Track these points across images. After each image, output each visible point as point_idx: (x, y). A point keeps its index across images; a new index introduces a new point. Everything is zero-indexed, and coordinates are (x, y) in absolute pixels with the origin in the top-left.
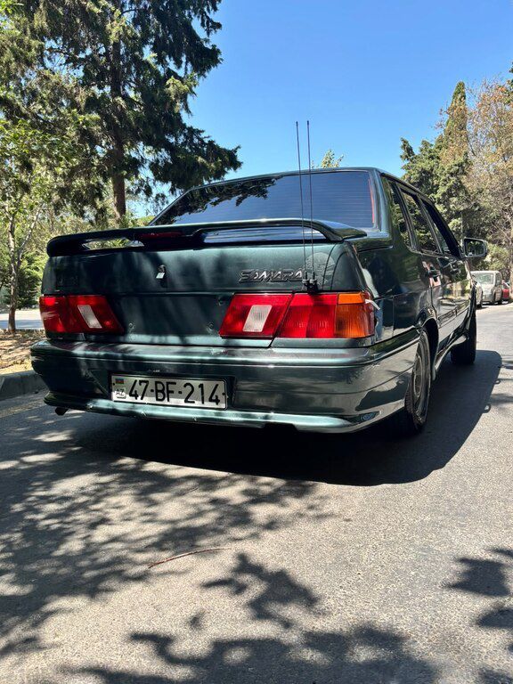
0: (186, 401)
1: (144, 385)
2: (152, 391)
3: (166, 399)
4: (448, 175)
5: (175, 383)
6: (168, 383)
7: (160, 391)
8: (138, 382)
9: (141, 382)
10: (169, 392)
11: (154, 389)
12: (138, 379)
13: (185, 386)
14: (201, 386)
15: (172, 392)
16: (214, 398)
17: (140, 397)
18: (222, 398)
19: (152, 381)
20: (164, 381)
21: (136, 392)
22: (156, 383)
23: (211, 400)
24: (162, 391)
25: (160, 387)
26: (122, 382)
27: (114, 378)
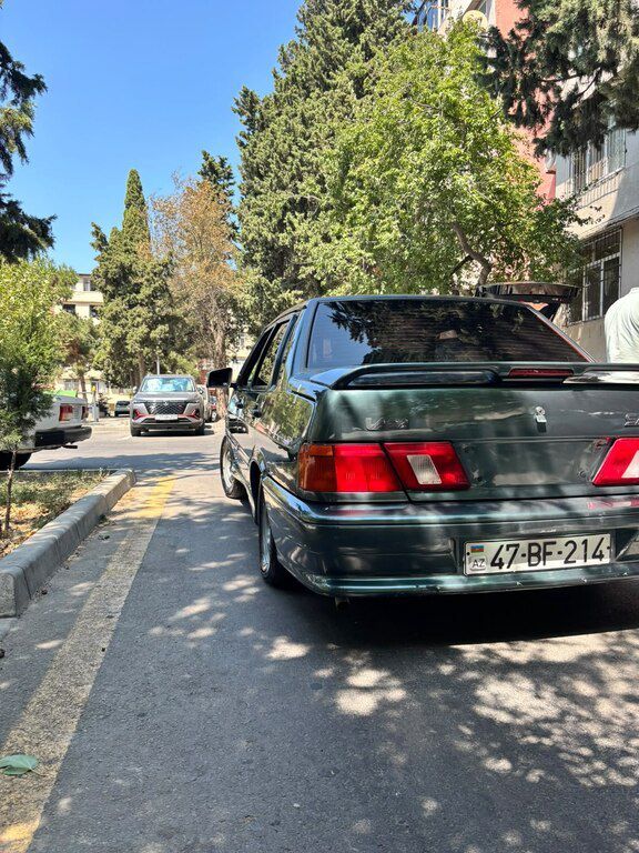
0: (566, 562)
1: (512, 549)
2: (524, 555)
3: (542, 562)
4: (151, 275)
5: (554, 543)
6: (545, 544)
7: (535, 555)
8: (505, 548)
9: (508, 547)
10: (546, 554)
11: (527, 553)
12: (505, 544)
13: (566, 545)
14: (585, 542)
15: (550, 553)
16: (598, 553)
17: (506, 565)
18: (606, 553)
19: (524, 544)
20: (541, 542)
21: (501, 559)
22: (530, 545)
23: (594, 556)
24: (537, 555)
25: (534, 549)
26: (481, 549)
27: (468, 547)
